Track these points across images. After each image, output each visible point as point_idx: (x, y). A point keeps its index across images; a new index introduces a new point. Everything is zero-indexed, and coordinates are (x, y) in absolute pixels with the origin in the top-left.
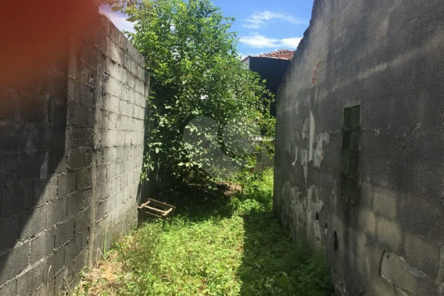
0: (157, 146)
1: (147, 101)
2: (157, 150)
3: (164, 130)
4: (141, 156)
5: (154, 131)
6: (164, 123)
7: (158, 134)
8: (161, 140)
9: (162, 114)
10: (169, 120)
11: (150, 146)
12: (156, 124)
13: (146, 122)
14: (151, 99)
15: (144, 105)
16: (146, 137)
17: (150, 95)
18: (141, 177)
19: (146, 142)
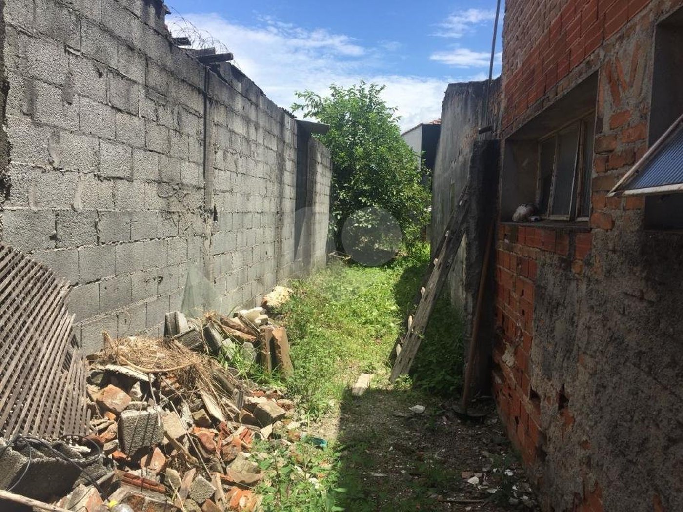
0: (338, 214)
1: (331, 182)
2: (339, 217)
3: (343, 201)
4: (328, 222)
5: (336, 203)
6: (343, 197)
7: (338, 205)
8: (341, 209)
9: (341, 190)
10: (346, 194)
11: (334, 214)
12: (337, 197)
13: (331, 196)
14: (333, 180)
15: (329, 185)
16: (330, 208)
17: (333, 177)
18: (328, 236)
19: (331, 212)
